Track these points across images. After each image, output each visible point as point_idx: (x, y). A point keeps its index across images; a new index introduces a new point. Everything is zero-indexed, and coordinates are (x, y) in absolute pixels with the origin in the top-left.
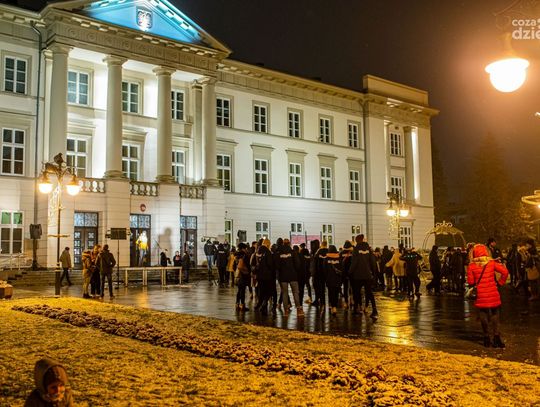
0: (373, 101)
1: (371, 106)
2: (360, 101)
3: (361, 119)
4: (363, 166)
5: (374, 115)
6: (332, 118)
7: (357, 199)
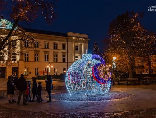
0: (69, 38)
1: (69, 40)
2: (66, 38)
3: (66, 43)
4: (67, 54)
5: (69, 42)
6: (57, 43)
7: (65, 62)
